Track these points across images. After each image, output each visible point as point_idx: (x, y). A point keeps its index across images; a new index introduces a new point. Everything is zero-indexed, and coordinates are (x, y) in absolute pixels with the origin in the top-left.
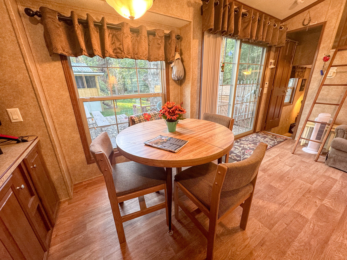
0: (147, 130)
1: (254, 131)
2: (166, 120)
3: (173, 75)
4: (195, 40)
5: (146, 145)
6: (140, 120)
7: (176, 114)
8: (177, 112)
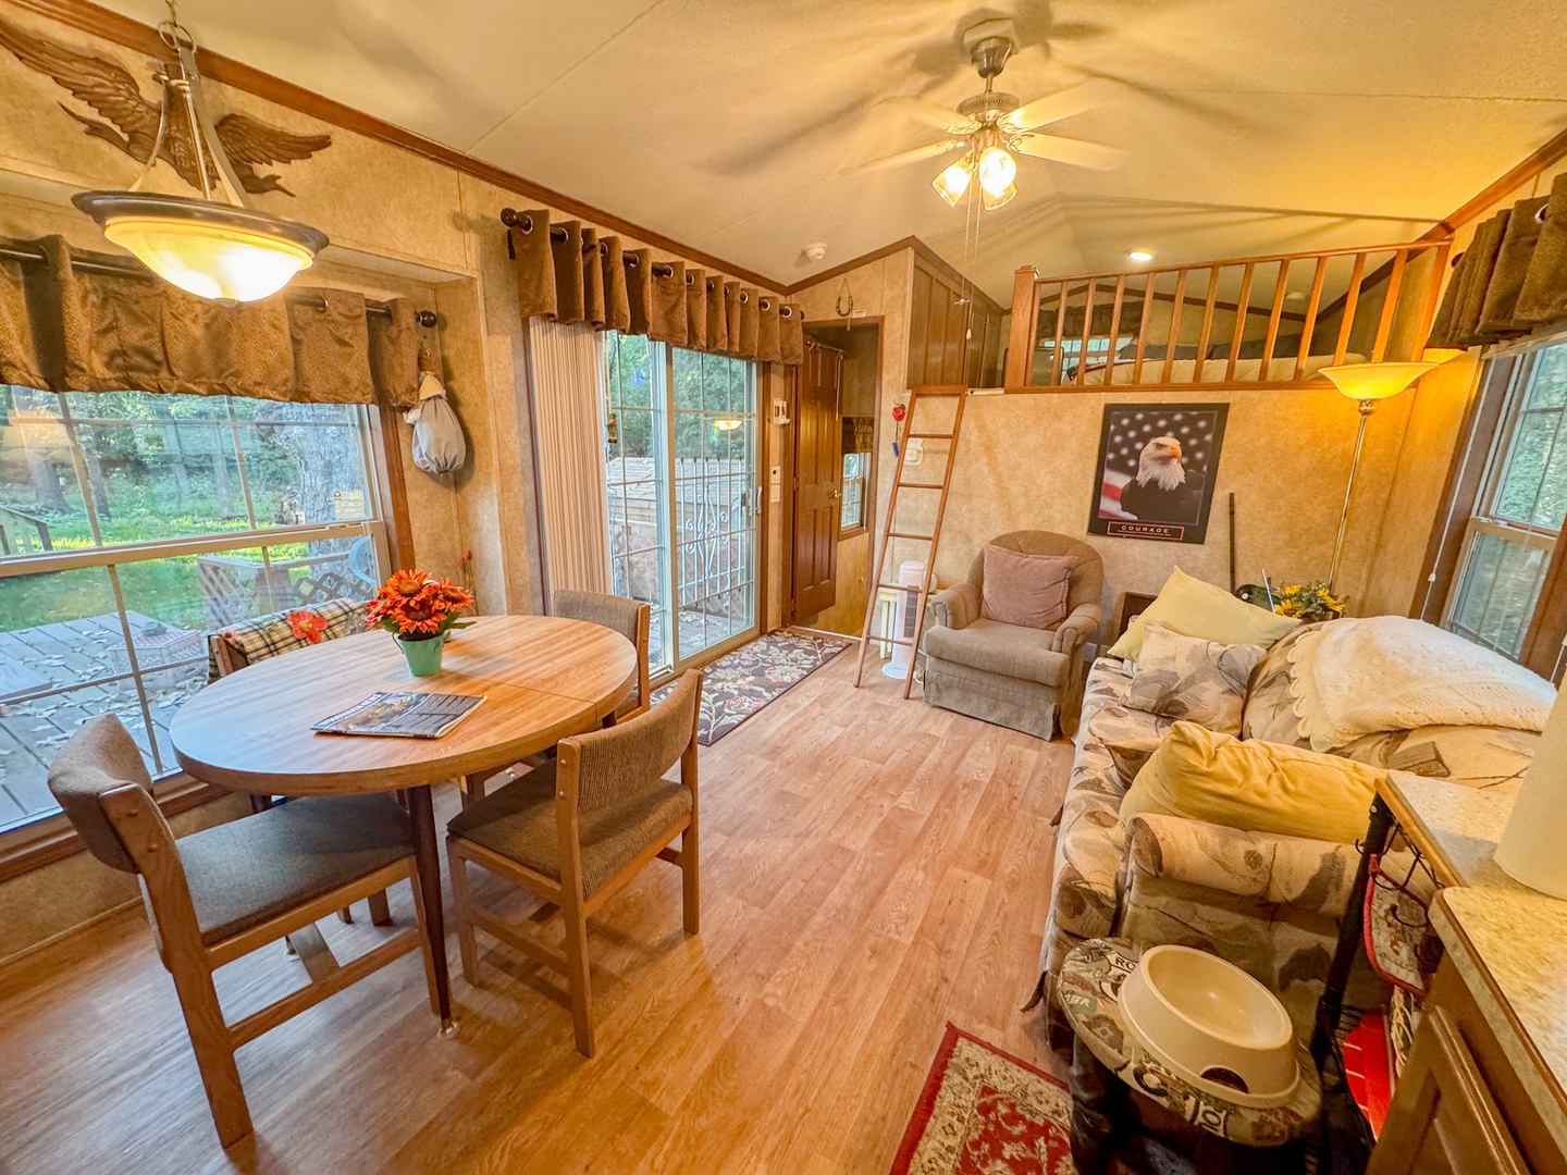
0: (318, 679)
1: (763, 631)
2: (396, 636)
3: (416, 452)
4: (497, 339)
5: (322, 734)
6: (274, 644)
7: (437, 611)
8: (438, 604)
